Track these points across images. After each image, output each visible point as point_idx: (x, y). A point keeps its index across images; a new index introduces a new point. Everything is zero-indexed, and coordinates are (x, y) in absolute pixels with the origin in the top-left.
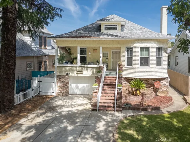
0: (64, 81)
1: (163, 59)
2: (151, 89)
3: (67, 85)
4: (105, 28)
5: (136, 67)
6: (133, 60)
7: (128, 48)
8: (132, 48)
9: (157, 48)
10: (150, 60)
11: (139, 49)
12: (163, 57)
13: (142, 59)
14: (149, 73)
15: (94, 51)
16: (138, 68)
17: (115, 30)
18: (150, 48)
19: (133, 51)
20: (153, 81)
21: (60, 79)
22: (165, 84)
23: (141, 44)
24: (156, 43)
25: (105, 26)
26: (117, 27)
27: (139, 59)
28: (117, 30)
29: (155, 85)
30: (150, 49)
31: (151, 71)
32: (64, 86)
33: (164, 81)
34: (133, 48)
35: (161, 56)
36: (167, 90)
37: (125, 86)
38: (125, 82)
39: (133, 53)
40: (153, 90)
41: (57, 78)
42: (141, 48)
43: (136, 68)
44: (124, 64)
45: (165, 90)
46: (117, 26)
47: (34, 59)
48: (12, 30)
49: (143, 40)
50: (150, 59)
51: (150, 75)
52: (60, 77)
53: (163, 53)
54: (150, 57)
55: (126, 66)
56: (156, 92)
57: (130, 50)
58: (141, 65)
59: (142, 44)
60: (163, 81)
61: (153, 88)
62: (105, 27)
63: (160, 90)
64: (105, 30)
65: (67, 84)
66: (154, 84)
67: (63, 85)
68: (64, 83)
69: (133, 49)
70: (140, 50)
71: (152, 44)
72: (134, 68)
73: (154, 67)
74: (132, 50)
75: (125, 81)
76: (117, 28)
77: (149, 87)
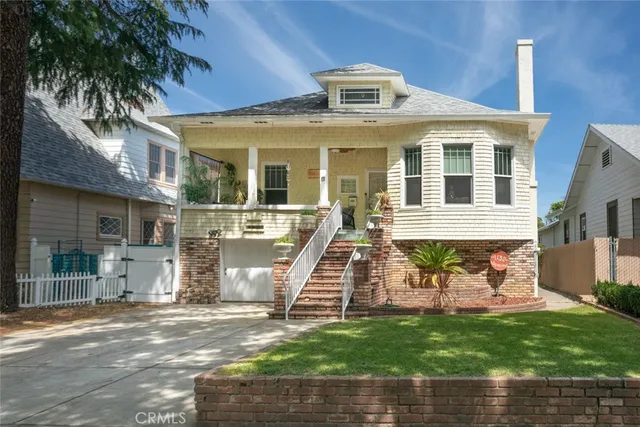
0: (204, 257)
1: (516, 182)
2: (482, 276)
3: (212, 271)
4: (342, 98)
5: (432, 204)
6: (423, 184)
7: (407, 151)
8: (419, 149)
9: (496, 149)
10: (475, 184)
11: (442, 149)
12: (516, 178)
13: (449, 180)
14: (472, 225)
15: (310, 173)
16: (439, 209)
17: (373, 102)
18: (474, 147)
19: (423, 156)
20: (487, 251)
21: (192, 249)
22: (524, 261)
23: (445, 135)
24: (493, 132)
25: (342, 90)
26: (378, 95)
27: (443, 180)
28: (378, 102)
29: (493, 264)
30: (474, 150)
31: (478, 217)
32: (203, 273)
33: (521, 250)
34: (423, 148)
35: (510, 174)
36: (528, 278)
37: (399, 270)
38: (398, 256)
39: (423, 164)
40: (489, 281)
41: (181, 246)
42: (446, 147)
43: (432, 209)
44: (396, 199)
45: (524, 280)
46: (378, 90)
47: (127, 210)
48: (9, 50)
49: (451, 123)
50: (475, 179)
51: (476, 230)
52: (192, 243)
53: (515, 166)
54: (475, 175)
55: (403, 206)
56: (495, 286)
57: (413, 155)
58: (448, 201)
59: (449, 135)
60: (516, 252)
61: (488, 275)
62: (342, 95)
63: (508, 281)
64: (342, 103)
65: (213, 265)
66: (489, 262)
67: (201, 268)
68: (204, 263)
69: (423, 152)
70: (445, 154)
71: (481, 135)
72: (428, 209)
73: (487, 204)
74: (420, 155)
75: (398, 253)
76: (378, 98)
77: (476, 271)
